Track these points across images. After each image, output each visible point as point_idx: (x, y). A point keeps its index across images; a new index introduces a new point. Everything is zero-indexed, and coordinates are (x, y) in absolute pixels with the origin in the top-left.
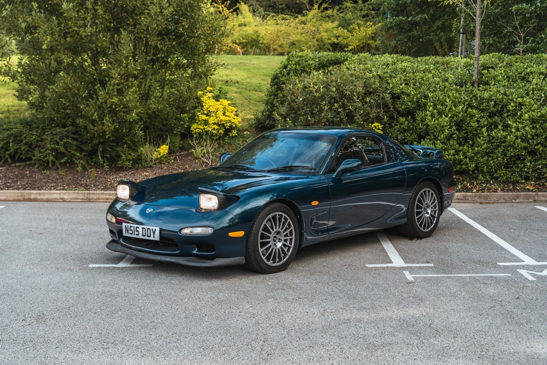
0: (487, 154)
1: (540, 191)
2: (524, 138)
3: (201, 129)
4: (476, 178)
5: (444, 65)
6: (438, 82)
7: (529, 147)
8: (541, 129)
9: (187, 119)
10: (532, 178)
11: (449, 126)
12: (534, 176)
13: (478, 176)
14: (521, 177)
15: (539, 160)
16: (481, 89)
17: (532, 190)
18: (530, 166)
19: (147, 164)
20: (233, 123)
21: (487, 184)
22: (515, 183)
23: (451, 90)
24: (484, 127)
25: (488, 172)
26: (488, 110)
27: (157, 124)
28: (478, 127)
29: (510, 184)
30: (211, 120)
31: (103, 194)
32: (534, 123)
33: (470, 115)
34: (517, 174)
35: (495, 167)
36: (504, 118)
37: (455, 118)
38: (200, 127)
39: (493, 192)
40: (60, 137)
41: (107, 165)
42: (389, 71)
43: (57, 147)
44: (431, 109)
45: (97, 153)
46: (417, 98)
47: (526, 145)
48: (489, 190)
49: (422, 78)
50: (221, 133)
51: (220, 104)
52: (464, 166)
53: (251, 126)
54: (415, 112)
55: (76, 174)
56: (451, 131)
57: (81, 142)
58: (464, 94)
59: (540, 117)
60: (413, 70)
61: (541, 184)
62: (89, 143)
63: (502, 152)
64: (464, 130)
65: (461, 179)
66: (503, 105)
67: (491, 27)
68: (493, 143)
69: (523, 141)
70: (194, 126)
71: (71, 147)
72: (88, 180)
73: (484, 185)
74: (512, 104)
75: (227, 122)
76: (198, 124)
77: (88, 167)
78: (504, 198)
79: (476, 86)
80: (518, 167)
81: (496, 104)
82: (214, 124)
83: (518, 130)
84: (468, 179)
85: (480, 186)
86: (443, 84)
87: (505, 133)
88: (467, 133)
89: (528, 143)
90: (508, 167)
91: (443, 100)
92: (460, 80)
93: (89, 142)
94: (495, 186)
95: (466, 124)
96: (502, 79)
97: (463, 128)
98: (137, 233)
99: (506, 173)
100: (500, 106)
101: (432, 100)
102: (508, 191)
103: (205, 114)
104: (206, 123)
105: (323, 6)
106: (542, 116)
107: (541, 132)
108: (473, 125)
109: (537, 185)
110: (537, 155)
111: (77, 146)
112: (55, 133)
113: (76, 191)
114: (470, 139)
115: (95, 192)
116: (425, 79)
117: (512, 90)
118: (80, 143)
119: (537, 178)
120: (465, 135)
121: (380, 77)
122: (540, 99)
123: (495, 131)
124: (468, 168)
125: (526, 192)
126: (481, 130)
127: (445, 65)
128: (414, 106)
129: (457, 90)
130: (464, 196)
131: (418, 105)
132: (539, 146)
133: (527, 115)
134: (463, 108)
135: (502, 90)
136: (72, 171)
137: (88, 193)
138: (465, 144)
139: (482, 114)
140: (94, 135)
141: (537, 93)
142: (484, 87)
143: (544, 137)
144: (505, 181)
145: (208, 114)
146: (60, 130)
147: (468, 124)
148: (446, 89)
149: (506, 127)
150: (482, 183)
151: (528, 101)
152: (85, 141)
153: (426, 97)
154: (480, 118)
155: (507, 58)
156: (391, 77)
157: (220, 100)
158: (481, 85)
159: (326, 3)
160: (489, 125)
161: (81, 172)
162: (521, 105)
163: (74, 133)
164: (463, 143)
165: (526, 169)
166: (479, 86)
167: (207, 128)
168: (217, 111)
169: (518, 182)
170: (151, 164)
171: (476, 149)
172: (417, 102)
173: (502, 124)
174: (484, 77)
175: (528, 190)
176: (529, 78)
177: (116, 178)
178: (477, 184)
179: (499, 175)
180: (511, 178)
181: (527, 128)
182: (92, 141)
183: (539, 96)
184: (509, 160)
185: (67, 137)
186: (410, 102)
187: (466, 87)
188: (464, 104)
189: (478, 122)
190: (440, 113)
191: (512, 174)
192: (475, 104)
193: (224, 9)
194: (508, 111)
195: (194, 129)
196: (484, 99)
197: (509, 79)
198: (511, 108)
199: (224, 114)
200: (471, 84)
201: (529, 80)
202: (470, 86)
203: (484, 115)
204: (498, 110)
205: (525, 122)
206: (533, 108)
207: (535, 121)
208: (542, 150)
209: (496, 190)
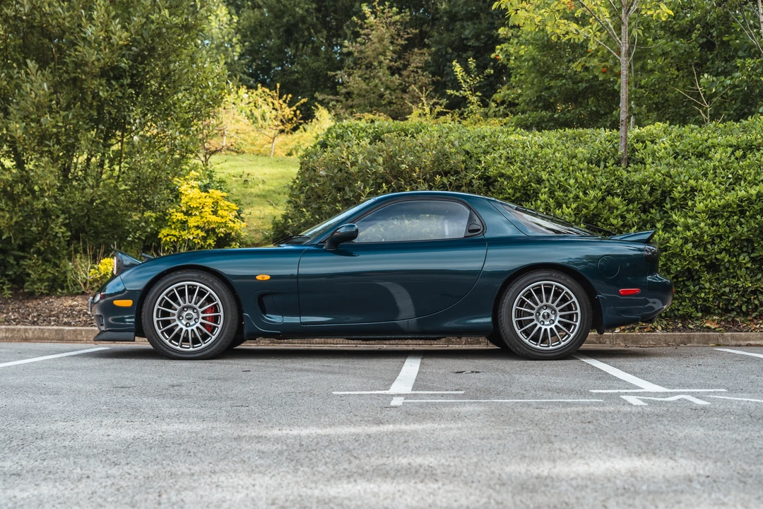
1: (729, 330)
2: (697, 241)
3: (175, 236)
5: (575, 139)
6: (561, 159)
7: (708, 256)
8: (727, 227)
9: (154, 220)
10: (714, 310)
12: (718, 306)
14: (696, 308)
15: (724, 279)
16: (629, 169)
17: (715, 329)
18: (710, 289)
19: (78, 289)
20: (232, 228)
22: (686, 318)
23: (581, 170)
24: (634, 226)
26: (640, 200)
27: (98, 223)
28: (623, 226)
29: (678, 319)
30: (192, 222)
32: (715, 217)
33: (610, 208)
34: (687, 303)
36: (666, 212)
37: (584, 211)
38: (173, 232)
39: (649, 332)
41: (8, 289)
42: (484, 145)
44: (545, 197)
46: (524, 181)
47: (701, 252)
48: (641, 329)
49: (536, 155)
50: (210, 244)
51: (209, 197)
53: (267, 238)
58: (601, 175)
59: (724, 207)
60: (523, 143)
61: (730, 320)
66: (663, 192)
69: (696, 246)
70: (164, 231)
74: (679, 188)
75: (220, 225)
76: (171, 229)
78: (665, 341)
79: (622, 164)
80: (688, 291)
81: (653, 190)
82: (198, 227)
83: (687, 228)
86: (569, 162)
87: (667, 235)
89: (705, 249)
91: (565, 184)
92: (596, 156)
95: (602, 221)
96: (665, 155)
100: (659, 192)
101: (547, 184)
102: (673, 330)
103: (182, 212)
104: (184, 225)
106: (727, 206)
107: (725, 231)
108: (615, 222)
109: (724, 321)
110: (721, 271)
116: (539, 155)
117: (681, 170)
119: (722, 309)
121: (467, 153)
122: (726, 182)
125: (703, 331)
127: (577, 139)
128: (518, 195)
129: (590, 170)
131: (526, 194)
132: (724, 254)
133: (703, 205)
134: (598, 194)
135: (664, 169)
139: (630, 207)
141: (721, 173)
142: (636, 167)
143: (731, 239)
144: (669, 314)
145: (187, 211)
147: (606, 220)
148: (570, 168)
149: (670, 226)
151: (706, 183)
153: (540, 181)
154: (626, 211)
155: (676, 130)
156: (486, 153)
157: (210, 190)
158: (632, 165)
160: (641, 223)
162: (693, 190)
165: (703, 295)
167: (186, 235)
168: (203, 208)
169: (691, 317)
170: (83, 289)
172: (524, 187)
173: (663, 222)
174: (637, 153)
175: (709, 329)
177: (18, 308)
180: (678, 310)
181: (702, 225)
183: (723, 178)
184: (675, 280)
186: (512, 188)
187: (605, 167)
188: (600, 189)
189: (623, 217)
190: (559, 205)
191: (680, 304)
192: (618, 191)
193: (283, 106)
194: (673, 200)
195: (165, 236)
196: (633, 183)
197: (678, 154)
198: (677, 195)
199: (215, 213)
200: (614, 162)
201: (710, 155)
202: (613, 165)
203: (634, 208)
204: (657, 199)
205: (699, 215)
206: (713, 194)
207: (716, 214)
208: (729, 261)
209: (654, 330)
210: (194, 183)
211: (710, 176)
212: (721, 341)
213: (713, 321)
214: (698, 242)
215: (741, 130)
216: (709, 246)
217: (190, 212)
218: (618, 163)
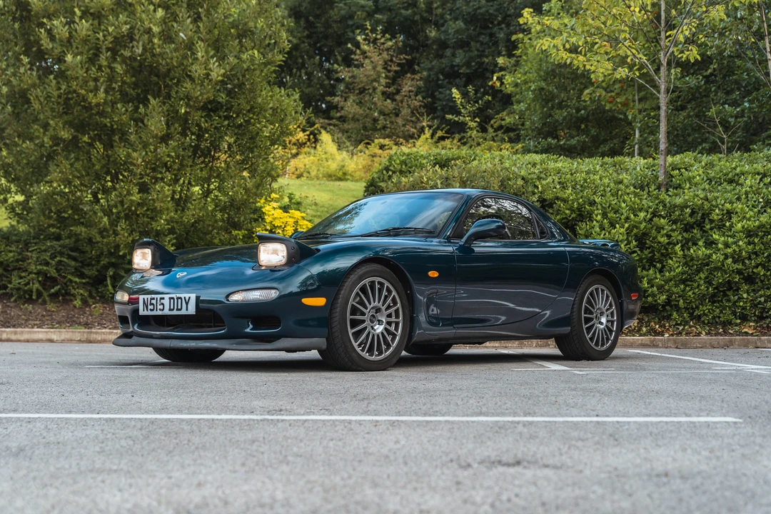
0: (684, 282)
1: (765, 334)
4: (669, 318)
5: (615, 166)
6: (609, 184)
7: (745, 270)
8: (761, 245)
9: (241, 237)
10: (751, 317)
11: (626, 242)
12: (754, 313)
13: (671, 315)
14: (735, 315)
15: (760, 290)
16: (670, 193)
17: (752, 334)
18: (747, 298)
21: (684, 326)
22: (727, 324)
23: (628, 194)
24: (678, 244)
25: (686, 309)
26: (682, 221)
28: (669, 244)
29: (719, 325)
31: (111, 333)
32: (751, 236)
33: (657, 228)
34: (728, 311)
35: (696, 300)
36: (706, 232)
37: (635, 231)
39: (695, 336)
40: (52, 254)
42: (537, 172)
43: (45, 268)
44: (599, 217)
45: (106, 280)
46: (579, 204)
47: (740, 266)
48: (687, 334)
49: (585, 180)
51: (290, 217)
52: (650, 299)
54: (576, 224)
55: (73, 310)
56: (629, 248)
57: (81, 262)
58: (646, 199)
59: (759, 227)
60: (571, 170)
61: (765, 326)
62: (93, 266)
63: (706, 278)
64: (649, 248)
65: (647, 320)
66: (703, 214)
67: (678, 143)
68: (692, 266)
69: (735, 262)
71: (66, 269)
72: (90, 317)
73: (681, 328)
74: (717, 211)
77: (90, 301)
78: (710, 344)
79: (663, 189)
80: (729, 301)
81: (693, 213)
83: (727, 245)
84: (657, 320)
85: (675, 329)
86: (616, 187)
87: (708, 252)
88: (653, 252)
89: (744, 264)
90: (714, 302)
91: (616, 207)
92: (640, 182)
93: (93, 262)
94: (697, 328)
95: (651, 239)
96: (700, 182)
97: (647, 246)
98: (161, 307)
99: (712, 309)
100: (700, 215)
101: (599, 207)
102: (716, 335)
103: (267, 230)
105: (438, 135)
106: (762, 226)
107: (760, 249)
108: (662, 240)
109: (761, 326)
110: (757, 283)
111: (76, 269)
112: (43, 248)
113: (71, 330)
114: (657, 262)
115: (100, 331)
117: (716, 194)
118: (80, 264)
119: (758, 316)
120: (650, 255)
121: (523, 178)
122: (758, 205)
123: (695, 248)
124: (656, 301)
125: (743, 336)
126: (672, 248)
127: (618, 167)
128: (574, 215)
129: (636, 195)
130: (652, 341)
131: (581, 215)
132: (760, 268)
133: (739, 225)
134: (646, 216)
135: (701, 195)
136: (67, 307)
137: (88, 332)
138: (650, 269)
139: (674, 227)
140: (102, 253)
141: (753, 197)
142: (676, 191)
143: (766, 255)
144: (711, 321)
145: (272, 230)
146: (52, 244)
147: (654, 239)
148: (620, 192)
149: (710, 244)
150: (677, 324)
151: (740, 206)
152: (88, 261)
153: (593, 203)
154: (671, 230)
155: (705, 159)
156: (539, 178)
157: (290, 211)
158: (671, 190)
159: (442, 131)
160: (684, 241)
161: (80, 308)
162: (729, 213)
163: (72, 250)
164: (647, 267)
165: (741, 304)
166: (667, 190)
169: (730, 323)
171: (667, 274)
172: (579, 209)
173: (703, 240)
174: (673, 179)
175: (746, 333)
176: (739, 180)
178: (670, 326)
179: (702, 312)
180: (719, 317)
181: (741, 243)
182: (99, 262)
183: (755, 202)
184: (716, 290)
185: (61, 254)
186: (568, 209)
187: (649, 191)
188: (647, 212)
189: (669, 236)
190: (613, 225)
191: (721, 312)
192: (663, 213)
193: (296, 132)
194: (712, 221)
196: (675, 206)
197: (711, 181)
198: (715, 217)
200: (656, 187)
201: (740, 182)
202: (655, 190)
203: (677, 228)
204: (697, 220)
205: (736, 234)
206: (748, 216)
207: (752, 233)
208: (764, 275)
209: (699, 334)
210: (275, 205)
211: (743, 200)
212: (759, 344)
213: (750, 327)
214: (737, 258)
215: (765, 159)
216: (747, 262)
217: (274, 230)
218: (659, 188)
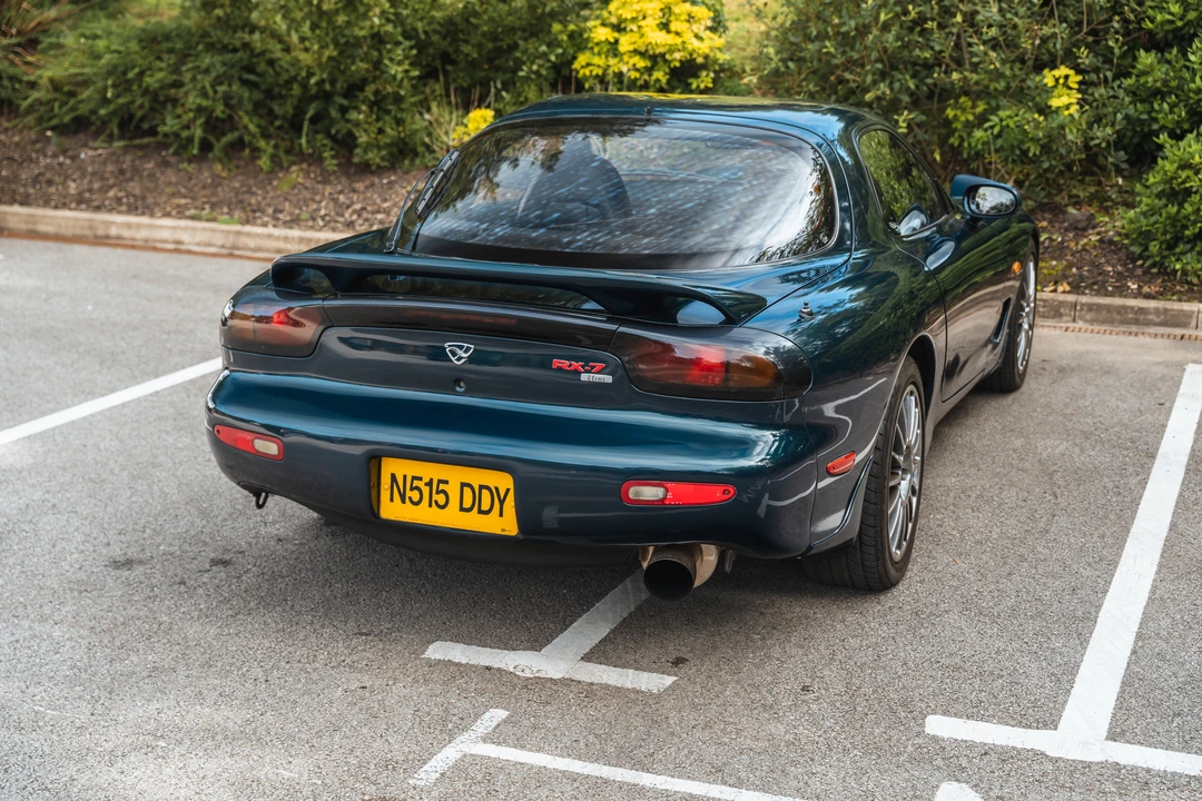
3: (599, 66)
9: (565, 38)
20: (697, 51)
30: (626, 44)
38: (596, 60)
40: (213, 79)
41: (333, 157)
43: (206, 103)
50: (659, 79)
55: (253, 177)
57: (264, 91)
62: (286, 97)
70: (582, 59)
72: (271, 194)
75: (673, 48)
76: (594, 54)
82: (636, 52)
93: (283, 93)
103: (609, 25)
104: (613, 48)
111: (256, 103)
112: (203, 65)
115: (263, 229)
118: (264, 96)
136: (246, 169)
137: (240, 232)
146: (214, 60)
152: (276, 89)
161: (267, 172)
163: (246, 70)
167: (617, 65)
177: (340, 192)
185: (230, 79)
195: (583, 67)
199: (665, 26)
217: (623, 26)
